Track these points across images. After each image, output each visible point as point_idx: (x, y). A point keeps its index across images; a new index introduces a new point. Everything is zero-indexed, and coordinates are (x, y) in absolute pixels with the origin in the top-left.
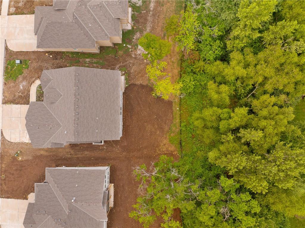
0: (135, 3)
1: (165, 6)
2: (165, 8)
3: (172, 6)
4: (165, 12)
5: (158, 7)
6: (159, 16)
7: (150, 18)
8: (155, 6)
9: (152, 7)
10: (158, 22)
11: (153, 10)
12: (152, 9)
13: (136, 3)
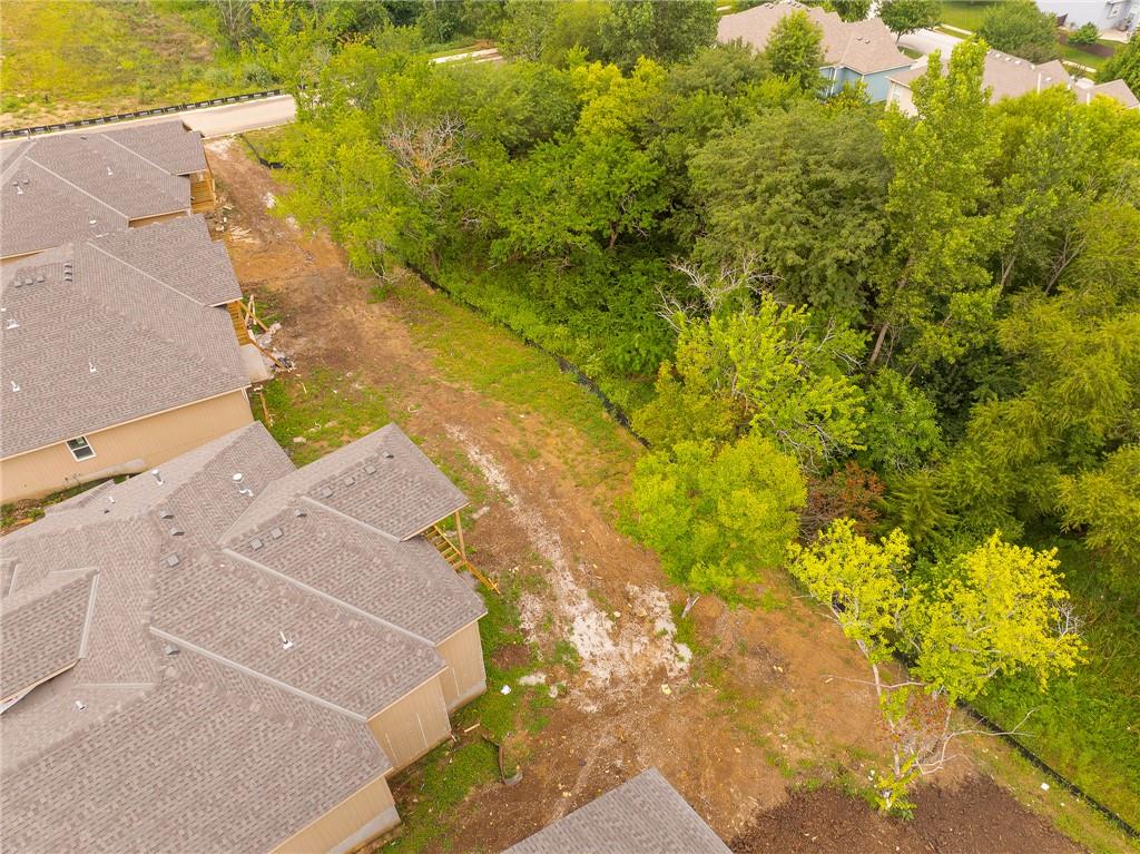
1: (544, 453)
2: (550, 458)
3: (571, 439)
5: (519, 468)
6: (552, 492)
11: (514, 487)
12: (504, 487)
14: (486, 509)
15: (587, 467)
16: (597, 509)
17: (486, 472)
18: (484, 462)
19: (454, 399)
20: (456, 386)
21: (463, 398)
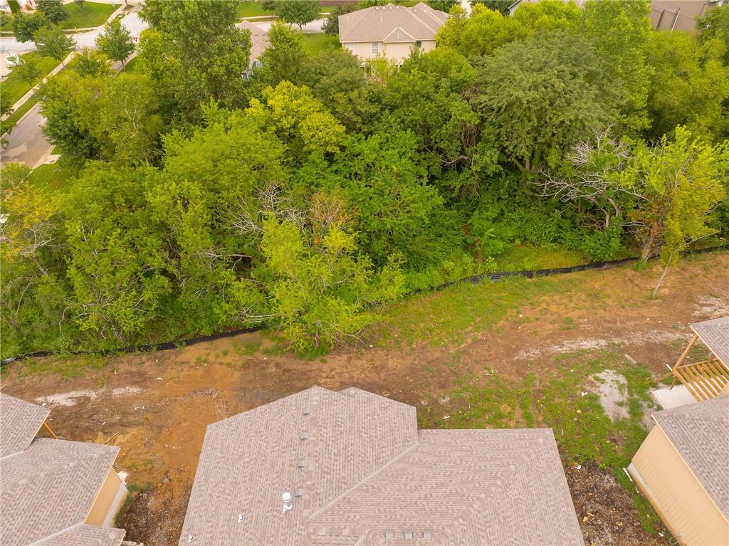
0: (620, 389)
1: (569, 315)
2: (574, 315)
3: (554, 301)
4: (584, 310)
5: (583, 331)
6: (609, 322)
7: (638, 340)
8: (586, 338)
9: (594, 342)
10: (628, 320)
11: (603, 338)
12: (603, 342)
13: (621, 387)
14: (626, 356)
15: (584, 301)
16: (627, 307)
17: (584, 347)
18: (573, 346)
19: (486, 346)
20: (470, 341)
21: (486, 341)
